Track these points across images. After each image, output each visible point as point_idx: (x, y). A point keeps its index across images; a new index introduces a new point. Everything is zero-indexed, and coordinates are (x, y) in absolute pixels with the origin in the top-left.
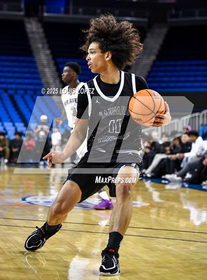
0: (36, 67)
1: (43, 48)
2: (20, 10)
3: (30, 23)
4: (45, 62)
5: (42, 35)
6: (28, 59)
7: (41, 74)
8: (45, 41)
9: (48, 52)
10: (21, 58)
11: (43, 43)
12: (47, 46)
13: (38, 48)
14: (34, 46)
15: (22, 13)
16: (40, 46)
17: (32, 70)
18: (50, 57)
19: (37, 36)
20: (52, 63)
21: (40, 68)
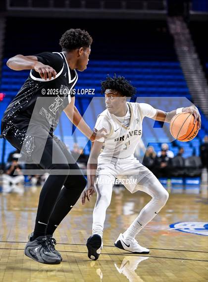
0: (181, 74)
1: (189, 51)
2: (162, 9)
3: (174, 23)
4: (192, 68)
5: (188, 36)
6: (173, 64)
7: (188, 81)
8: (191, 43)
9: (195, 56)
10: (164, 64)
11: (189, 47)
12: (193, 48)
13: (183, 52)
14: (178, 50)
15: (165, 12)
16: (185, 49)
17: (177, 77)
18: (198, 62)
19: (182, 38)
20: (201, 68)
21: (186, 74)
